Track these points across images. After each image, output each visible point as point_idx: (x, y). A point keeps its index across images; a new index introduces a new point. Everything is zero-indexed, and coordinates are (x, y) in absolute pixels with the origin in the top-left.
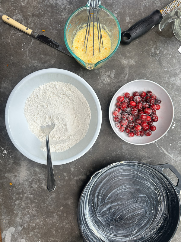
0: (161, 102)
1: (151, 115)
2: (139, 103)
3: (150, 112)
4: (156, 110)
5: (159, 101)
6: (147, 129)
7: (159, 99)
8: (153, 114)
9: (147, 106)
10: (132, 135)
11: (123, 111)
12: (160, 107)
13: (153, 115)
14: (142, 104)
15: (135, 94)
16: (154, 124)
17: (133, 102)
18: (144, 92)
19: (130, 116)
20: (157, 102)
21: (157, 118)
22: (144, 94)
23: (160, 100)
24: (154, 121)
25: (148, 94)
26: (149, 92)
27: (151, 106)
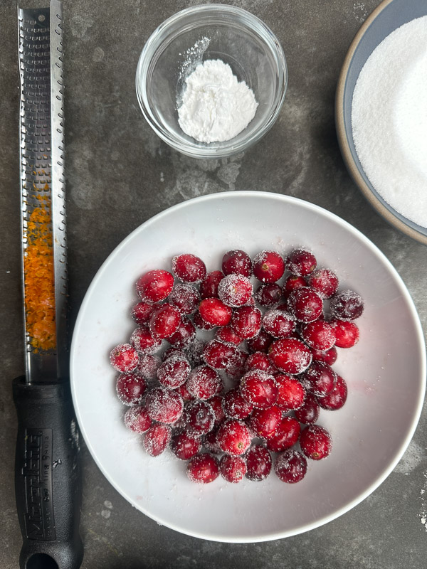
0: (358, 311)
1: (305, 375)
2: (245, 310)
3: (302, 361)
4: (338, 350)
5: (352, 307)
6: (288, 445)
7: (348, 296)
8: (314, 373)
9: (285, 328)
10: (207, 472)
11: (174, 342)
12: (356, 335)
13: (313, 380)
14: (258, 315)
15: (230, 262)
16: (327, 418)
17: (213, 306)
18: (271, 257)
19: (194, 377)
20: (339, 310)
21: (343, 390)
22: (268, 267)
23: (355, 301)
24: (325, 403)
25: (291, 268)
26: (300, 257)
27: (306, 333)
